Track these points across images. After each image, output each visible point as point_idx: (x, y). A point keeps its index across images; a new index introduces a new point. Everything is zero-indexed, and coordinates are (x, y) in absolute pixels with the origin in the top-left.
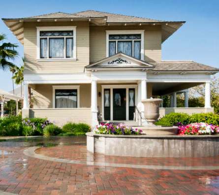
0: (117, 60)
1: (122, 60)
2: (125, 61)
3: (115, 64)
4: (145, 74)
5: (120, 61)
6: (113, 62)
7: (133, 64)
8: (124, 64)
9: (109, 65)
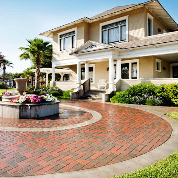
0: (90, 46)
1: (93, 45)
2: (96, 46)
3: (89, 49)
4: (111, 53)
5: (92, 46)
6: (88, 47)
7: (101, 47)
8: (95, 48)
9: (85, 50)
